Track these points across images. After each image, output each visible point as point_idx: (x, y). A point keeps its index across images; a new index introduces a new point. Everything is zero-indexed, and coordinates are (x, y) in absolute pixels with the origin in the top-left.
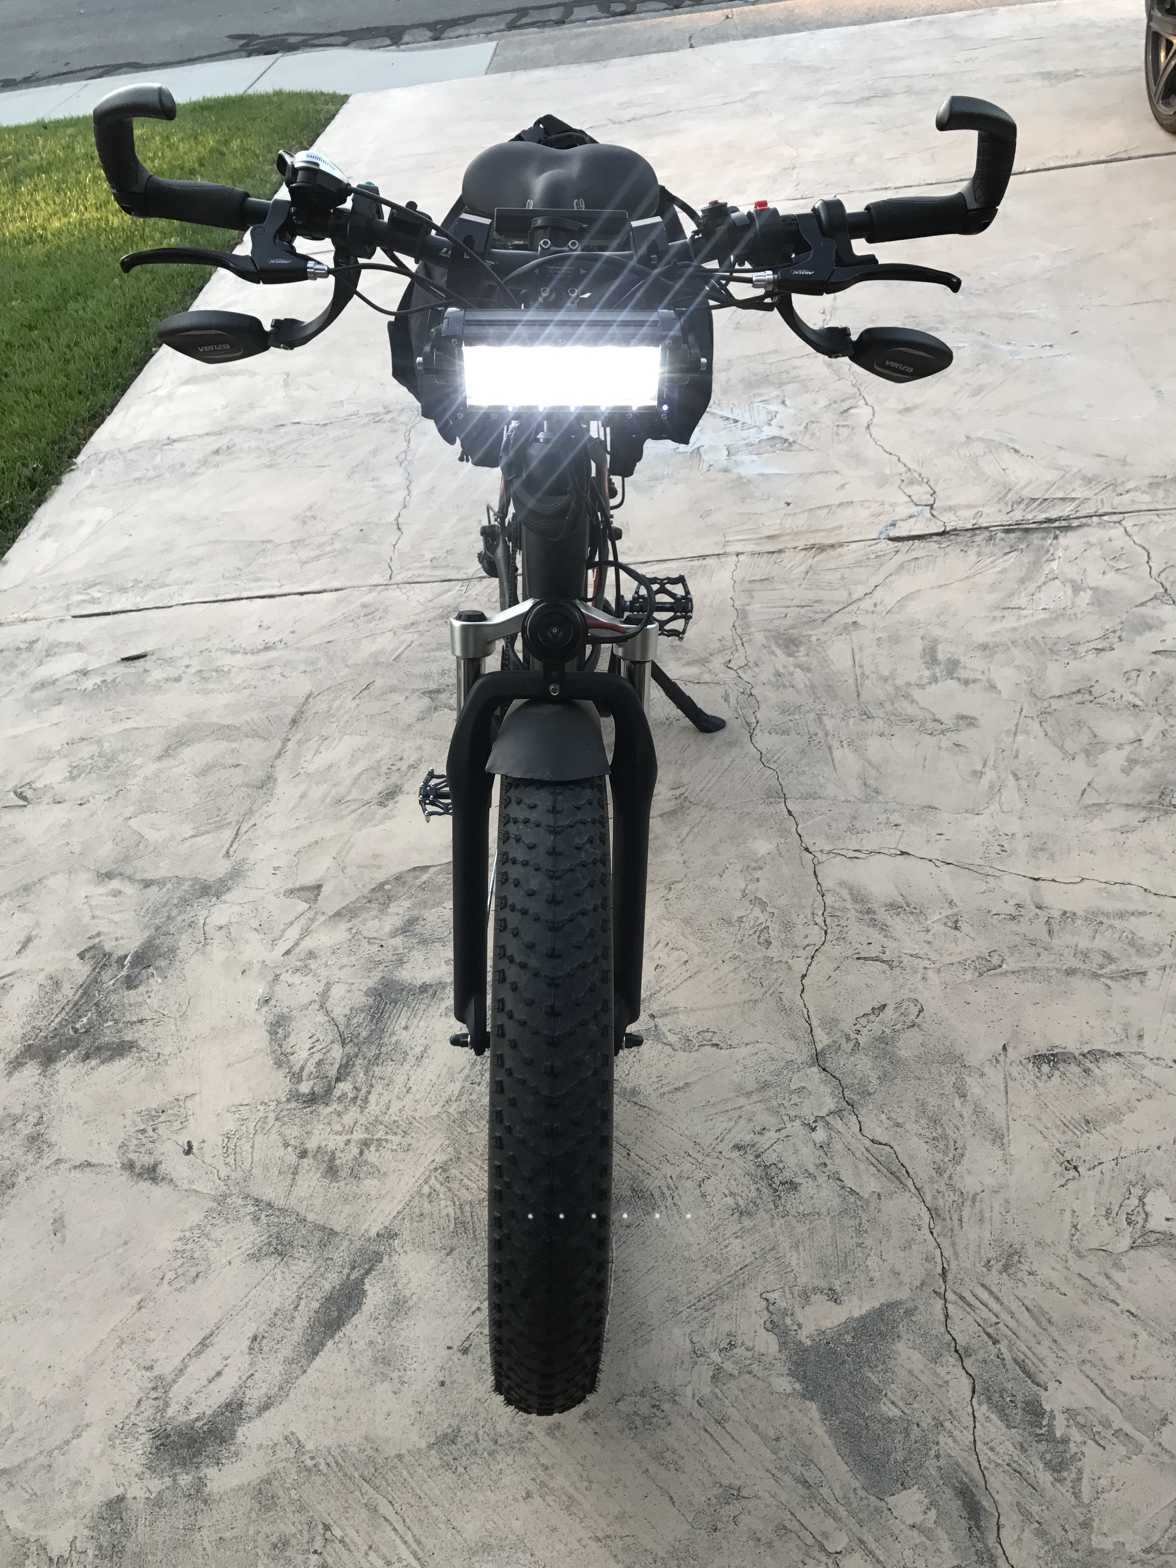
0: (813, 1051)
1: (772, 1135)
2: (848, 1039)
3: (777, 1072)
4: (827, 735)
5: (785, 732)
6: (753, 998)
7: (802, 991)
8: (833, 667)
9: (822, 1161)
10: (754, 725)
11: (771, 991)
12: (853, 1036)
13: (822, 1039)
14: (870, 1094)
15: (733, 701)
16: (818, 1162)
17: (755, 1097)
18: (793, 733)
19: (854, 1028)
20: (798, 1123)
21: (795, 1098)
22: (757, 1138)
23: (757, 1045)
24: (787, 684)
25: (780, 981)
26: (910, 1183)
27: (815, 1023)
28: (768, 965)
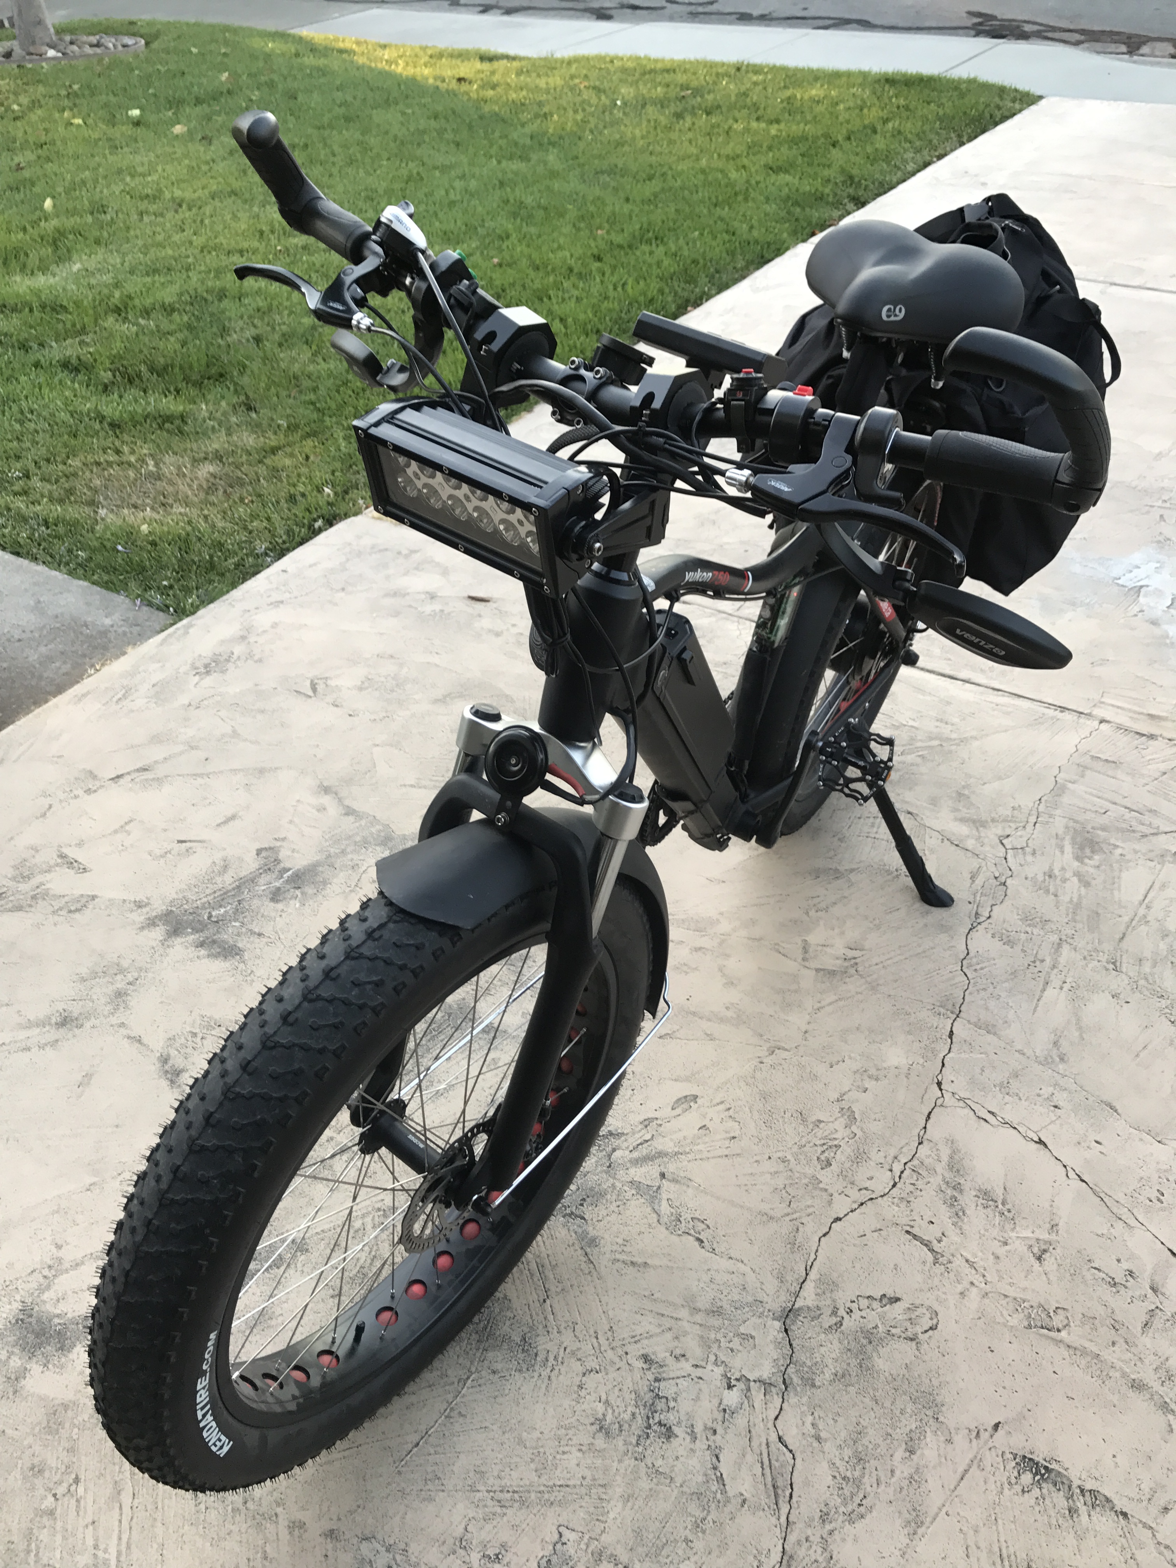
0: (790, 1305)
1: (686, 1367)
2: (834, 1313)
3: (738, 1305)
4: (1054, 967)
5: (1010, 943)
6: (771, 1213)
7: (824, 1235)
8: (1116, 893)
9: (715, 1426)
10: (982, 919)
11: (794, 1216)
12: (842, 1312)
13: (808, 1297)
14: (813, 1385)
15: (979, 881)
16: (710, 1424)
17: (699, 1318)
18: (1017, 948)
19: (849, 1304)
20: (719, 1371)
21: (736, 1343)
22: (670, 1361)
23: (740, 1264)
24: (1052, 889)
25: (810, 1210)
26: (785, 1509)
27: (813, 1275)
28: (810, 1187)
